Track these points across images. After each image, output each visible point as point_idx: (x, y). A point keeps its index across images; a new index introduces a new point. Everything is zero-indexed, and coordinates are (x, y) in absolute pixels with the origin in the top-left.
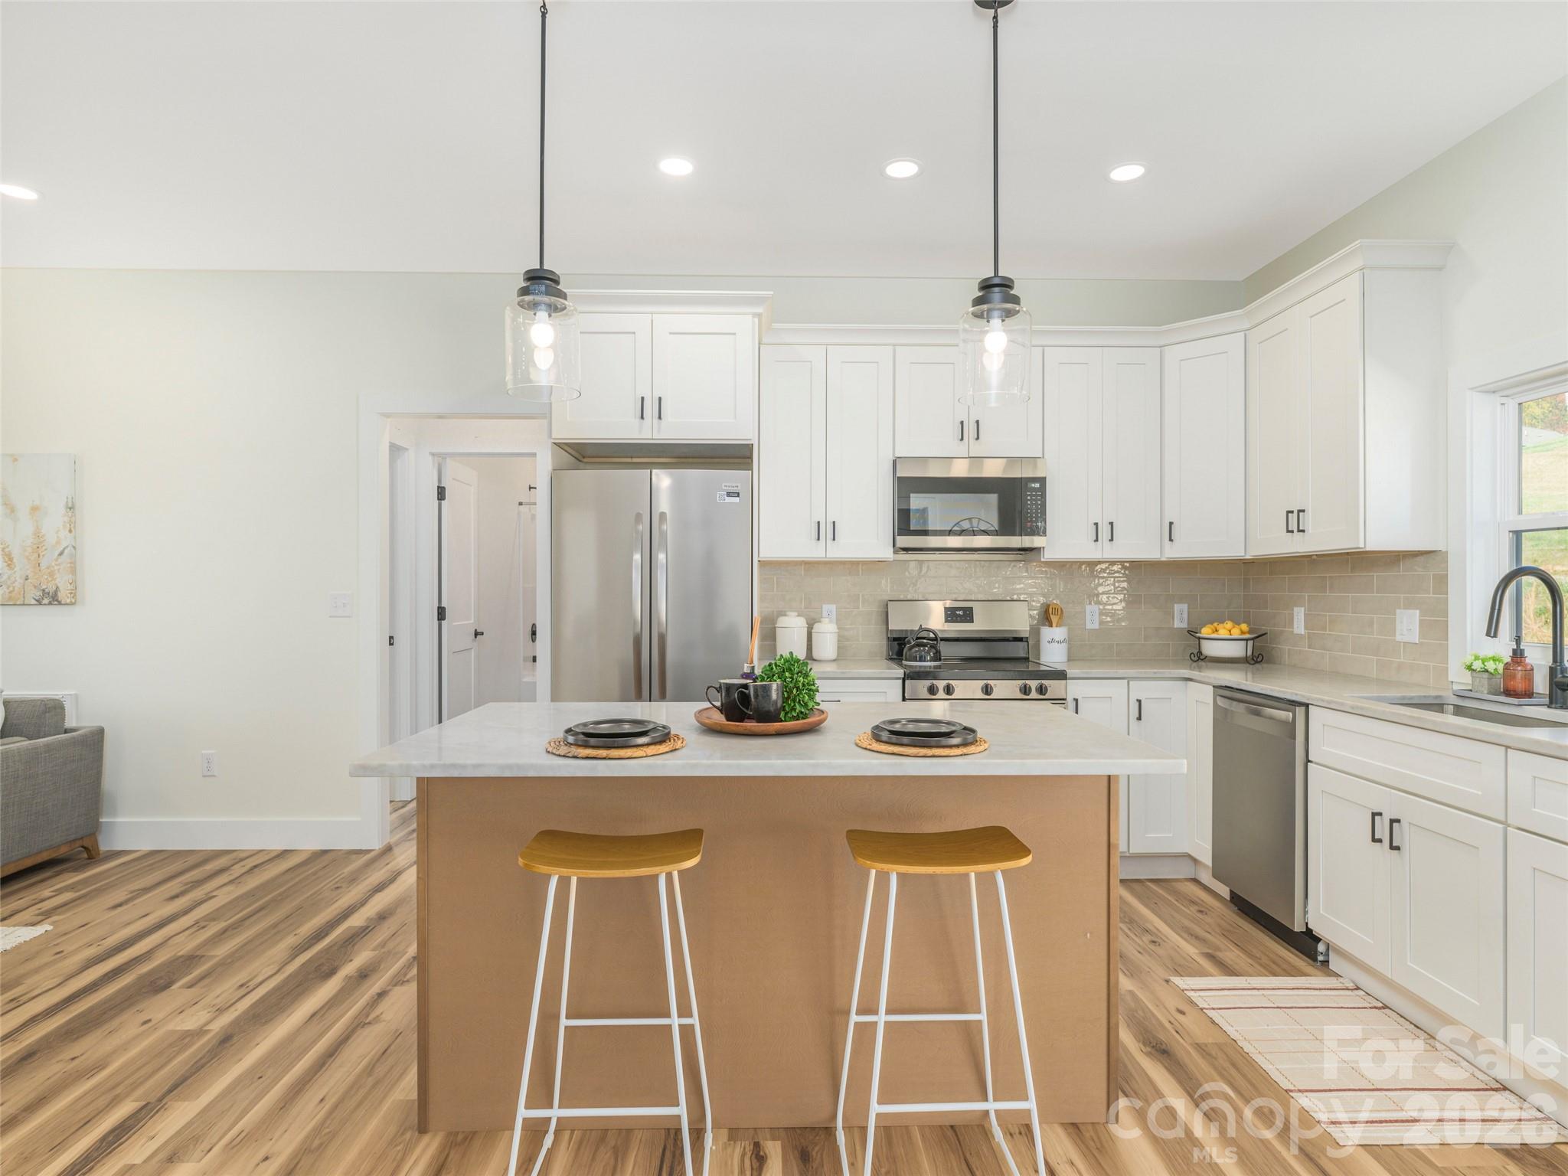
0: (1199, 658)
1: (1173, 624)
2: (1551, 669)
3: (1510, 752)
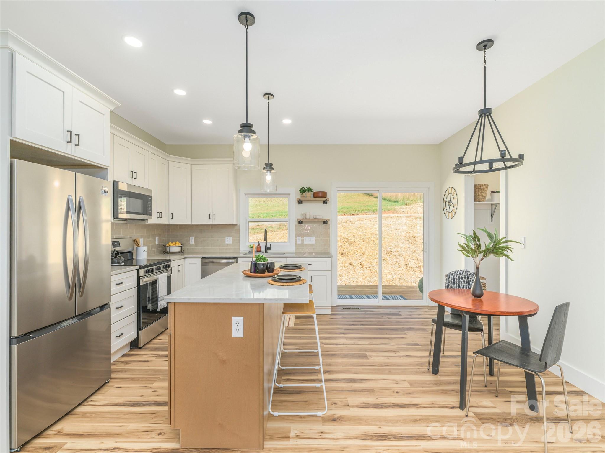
2: (265, 246)
3: (287, 259)
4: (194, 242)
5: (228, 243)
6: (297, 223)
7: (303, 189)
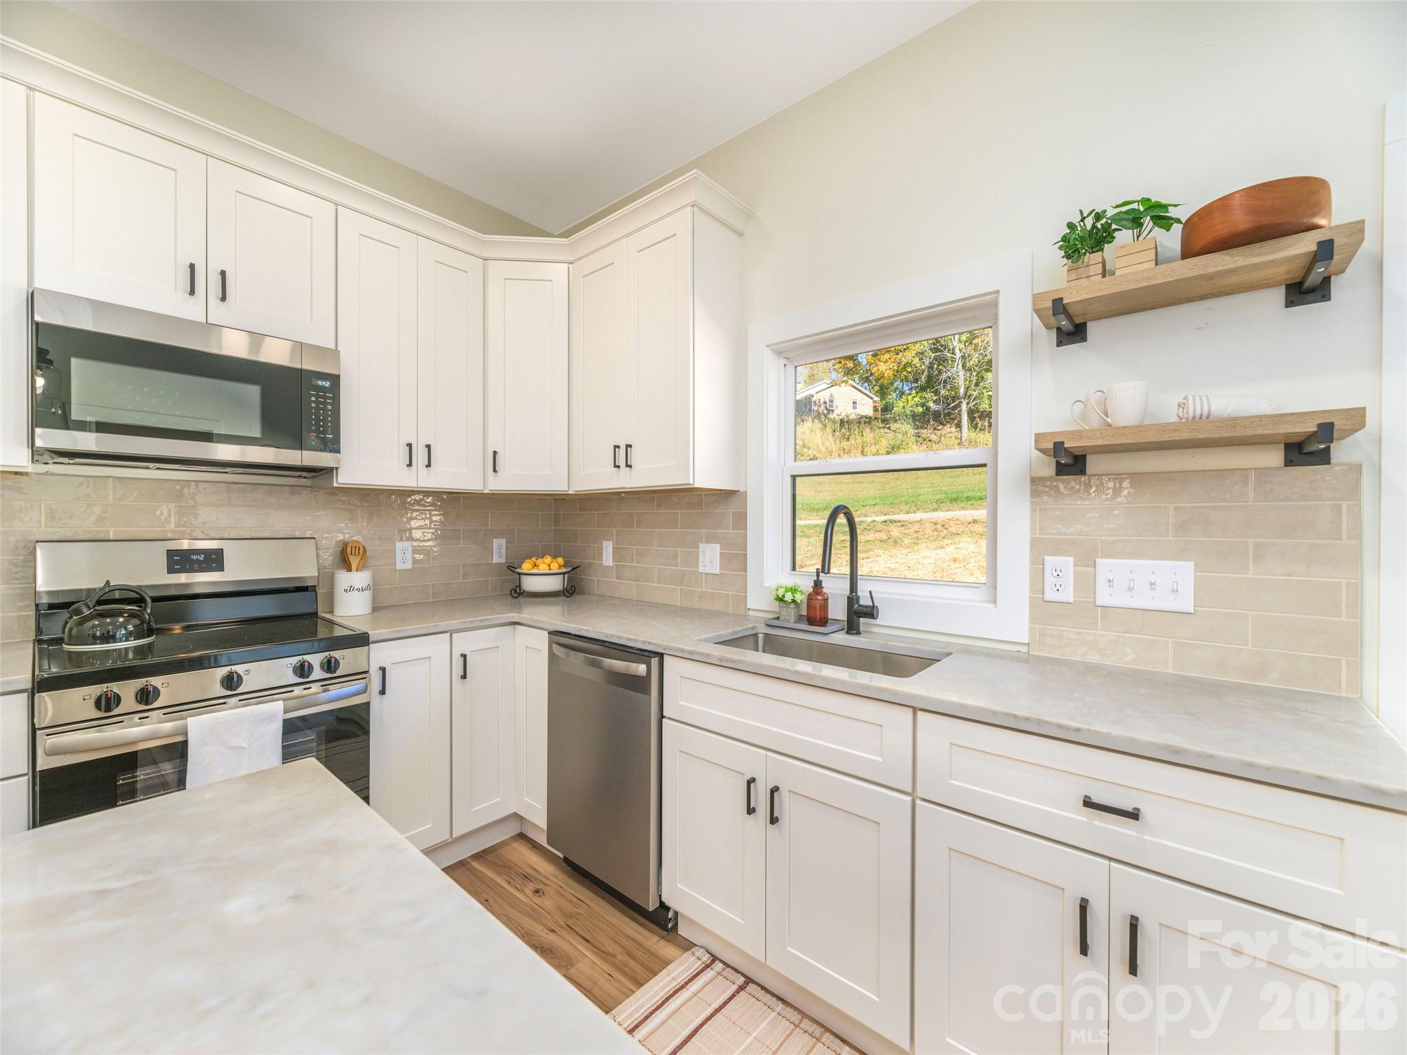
0: (518, 593)
1: (492, 559)
2: (849, 599)
3: (920, 714)
4: (614, 561)
5: (708, 571)
6: (1047, 468)
7: (1089, 222)
